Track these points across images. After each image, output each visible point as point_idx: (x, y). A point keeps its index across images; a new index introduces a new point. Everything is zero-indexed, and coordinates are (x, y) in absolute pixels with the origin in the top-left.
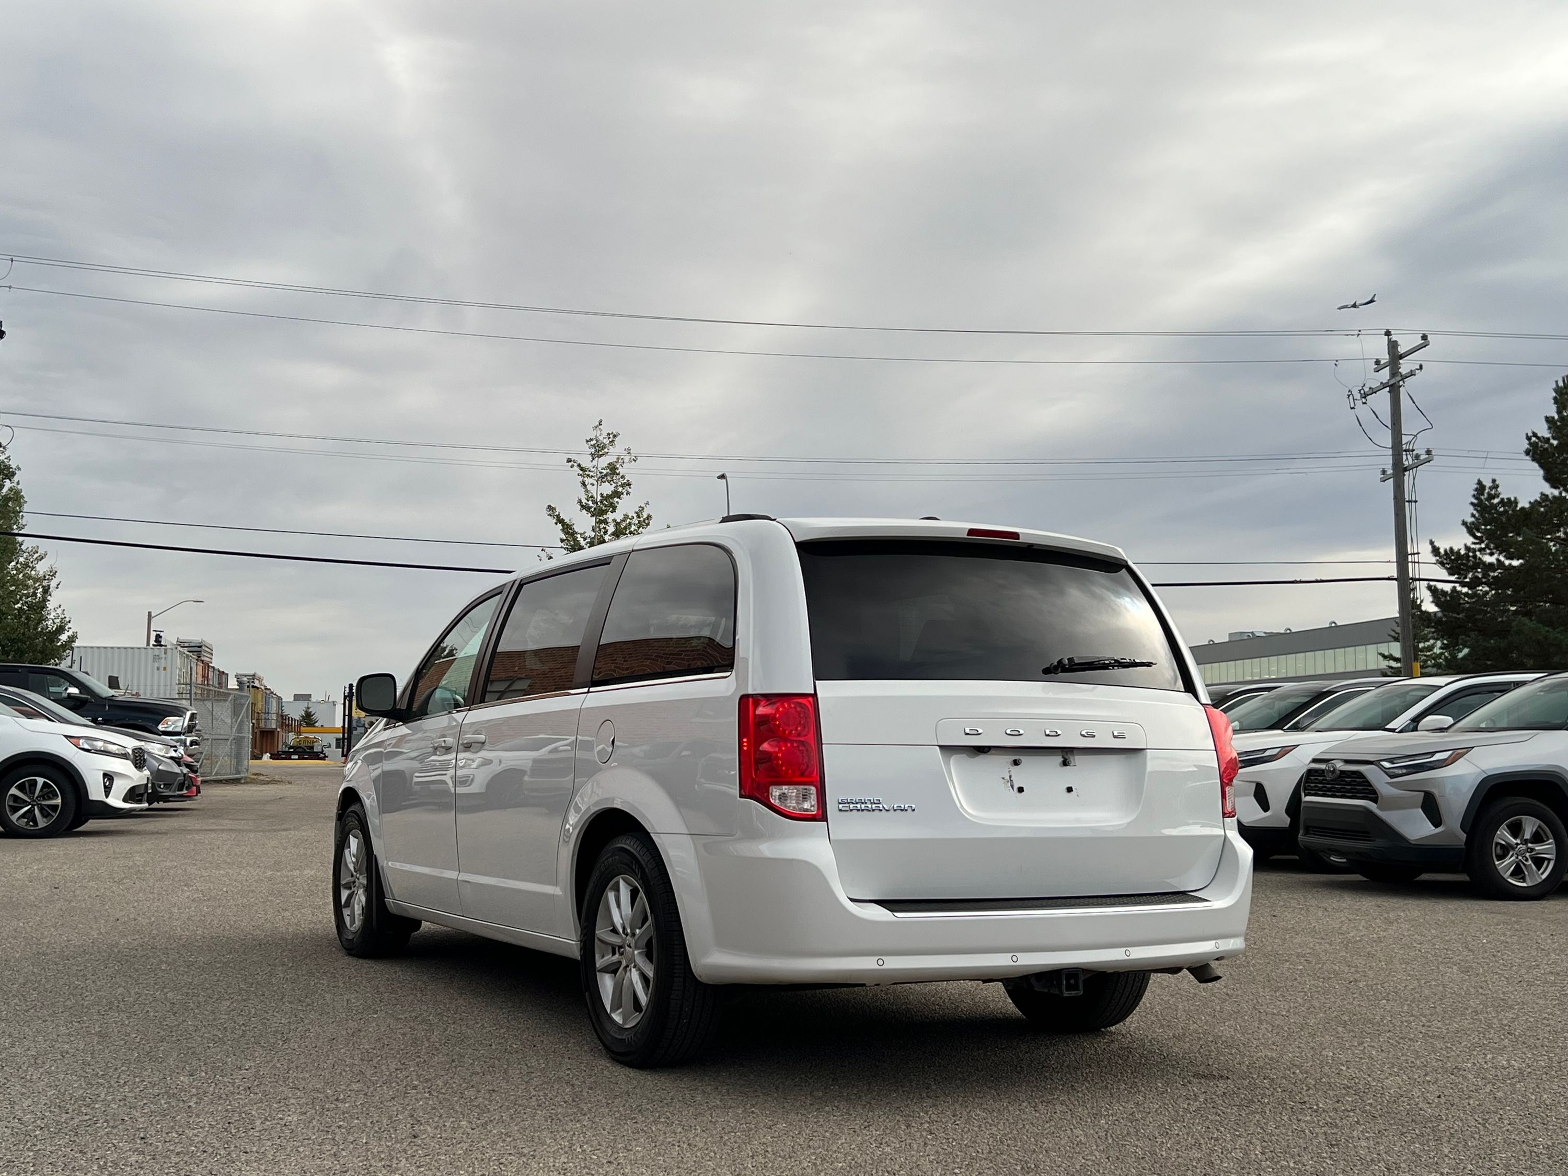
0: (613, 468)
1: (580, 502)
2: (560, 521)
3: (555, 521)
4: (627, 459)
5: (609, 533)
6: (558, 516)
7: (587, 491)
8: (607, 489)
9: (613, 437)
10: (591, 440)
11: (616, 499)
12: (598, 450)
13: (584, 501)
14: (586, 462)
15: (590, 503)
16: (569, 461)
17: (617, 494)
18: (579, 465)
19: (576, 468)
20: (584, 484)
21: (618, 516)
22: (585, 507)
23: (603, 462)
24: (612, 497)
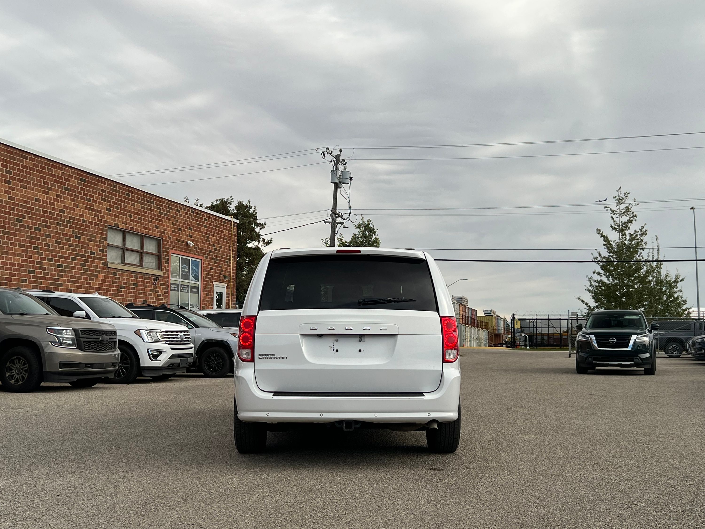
0: (627, 209)
1: (612, 226)
2: (603, 236)
3: (600, 236)
4: (634, 204)
5: (627, 240)
6: (602, 233)
7: (614, 221)
8: (625, 219)
9: (627, 194)
10: (616, 197)
11: (630, 224)
12: (620, 201)
13: (613, 226)
14: (614, 207)
15: (616, 227)
16: (605, 207)
18: (611, 209)
19: (609, 211)
20: (613, 218)
21: (631, 231)
22: (614, 228)
23: (622, 207)
24: (627, 223)
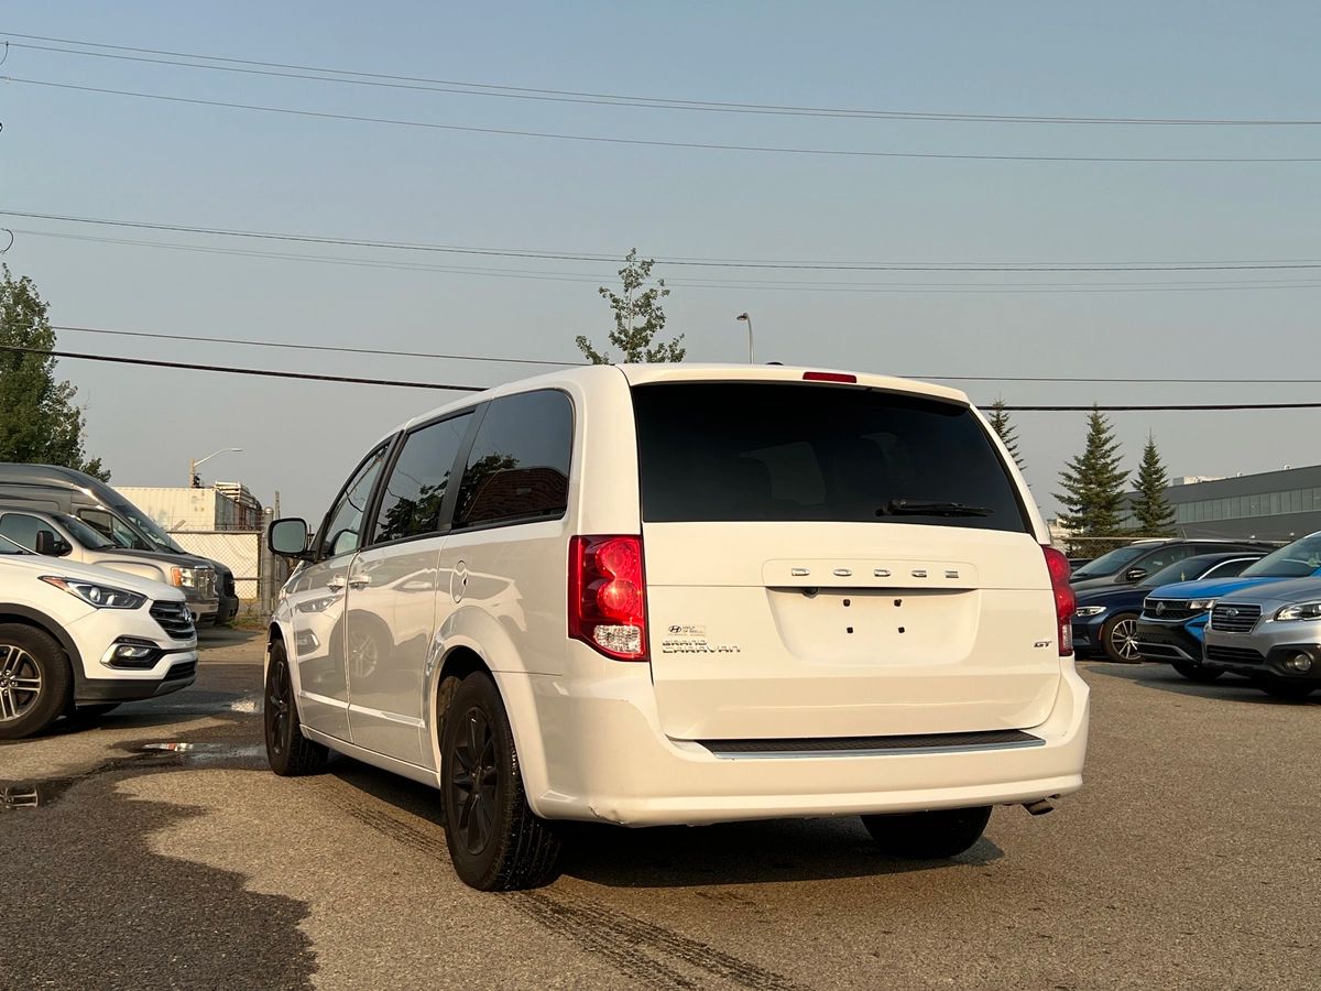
0: (646, 304)
1: (612, 335)
4: (660, 293)
6: (589, 348)
7: (620, 324)
9: (647, 265)
10: (624, 271)
11: (649, 332)
12: (633, 281)
13: (616, 335)
14: (620, 295)
15: (623, 337)
16: (601, 290)
17: (650, 326)
18: (611, 296)
19: (608, 298)
20: (618, 317)
21: (651, 348)
22: (616, 340)
23: (636, 294)
24: (644, 329)
